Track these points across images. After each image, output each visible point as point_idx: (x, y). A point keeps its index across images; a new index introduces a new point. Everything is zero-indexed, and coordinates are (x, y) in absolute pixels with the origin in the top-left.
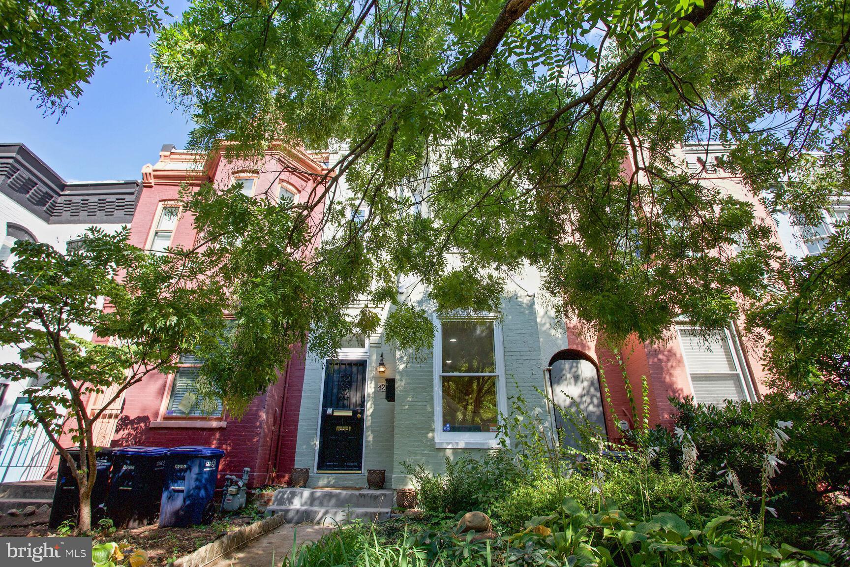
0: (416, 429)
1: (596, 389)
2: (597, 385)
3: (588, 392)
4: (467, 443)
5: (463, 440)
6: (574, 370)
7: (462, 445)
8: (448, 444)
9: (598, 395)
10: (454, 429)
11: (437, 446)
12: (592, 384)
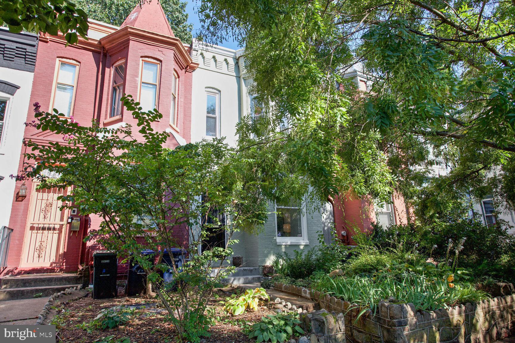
0: (268, 235)
1: (332, 216)
2: (333, 214)
3: (329, 217)
4: (291, 242)
5: (288, 241)
6: (323, 206)
7: (289, 243)
8: (283, 242)
9: (333, 219)
10: (282, 235)
11: (278, 244)
12: (331, 213)
